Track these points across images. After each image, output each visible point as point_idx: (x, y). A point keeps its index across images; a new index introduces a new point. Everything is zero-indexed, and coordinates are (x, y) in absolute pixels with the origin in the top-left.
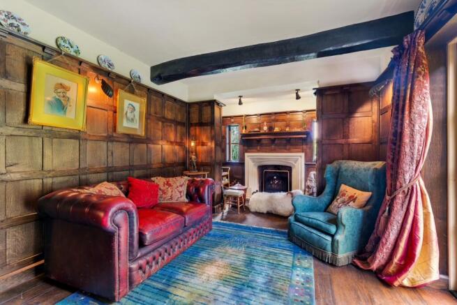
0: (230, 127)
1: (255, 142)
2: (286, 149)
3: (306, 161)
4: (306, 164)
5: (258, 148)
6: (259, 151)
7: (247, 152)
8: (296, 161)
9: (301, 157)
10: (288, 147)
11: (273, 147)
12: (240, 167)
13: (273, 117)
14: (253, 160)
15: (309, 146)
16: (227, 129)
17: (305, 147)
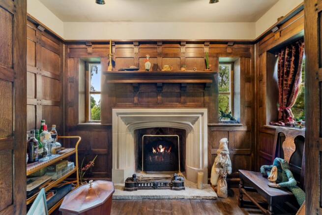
0: (86, 63)
1: (130, 88)
2: (180, 102)
3: (210, 121)
4: (209, 126)
5: (136, 99)
6: (136, 105)
7: (116, 106)
8: (195, 120)
9: (202, 114)
10: (183, 98)
11: (159, 98)
12: (104, 133)
13: (160, 50)
14: (127, 120)
15: (212, 98)
16: (81, 67)
17: (207, 98)
